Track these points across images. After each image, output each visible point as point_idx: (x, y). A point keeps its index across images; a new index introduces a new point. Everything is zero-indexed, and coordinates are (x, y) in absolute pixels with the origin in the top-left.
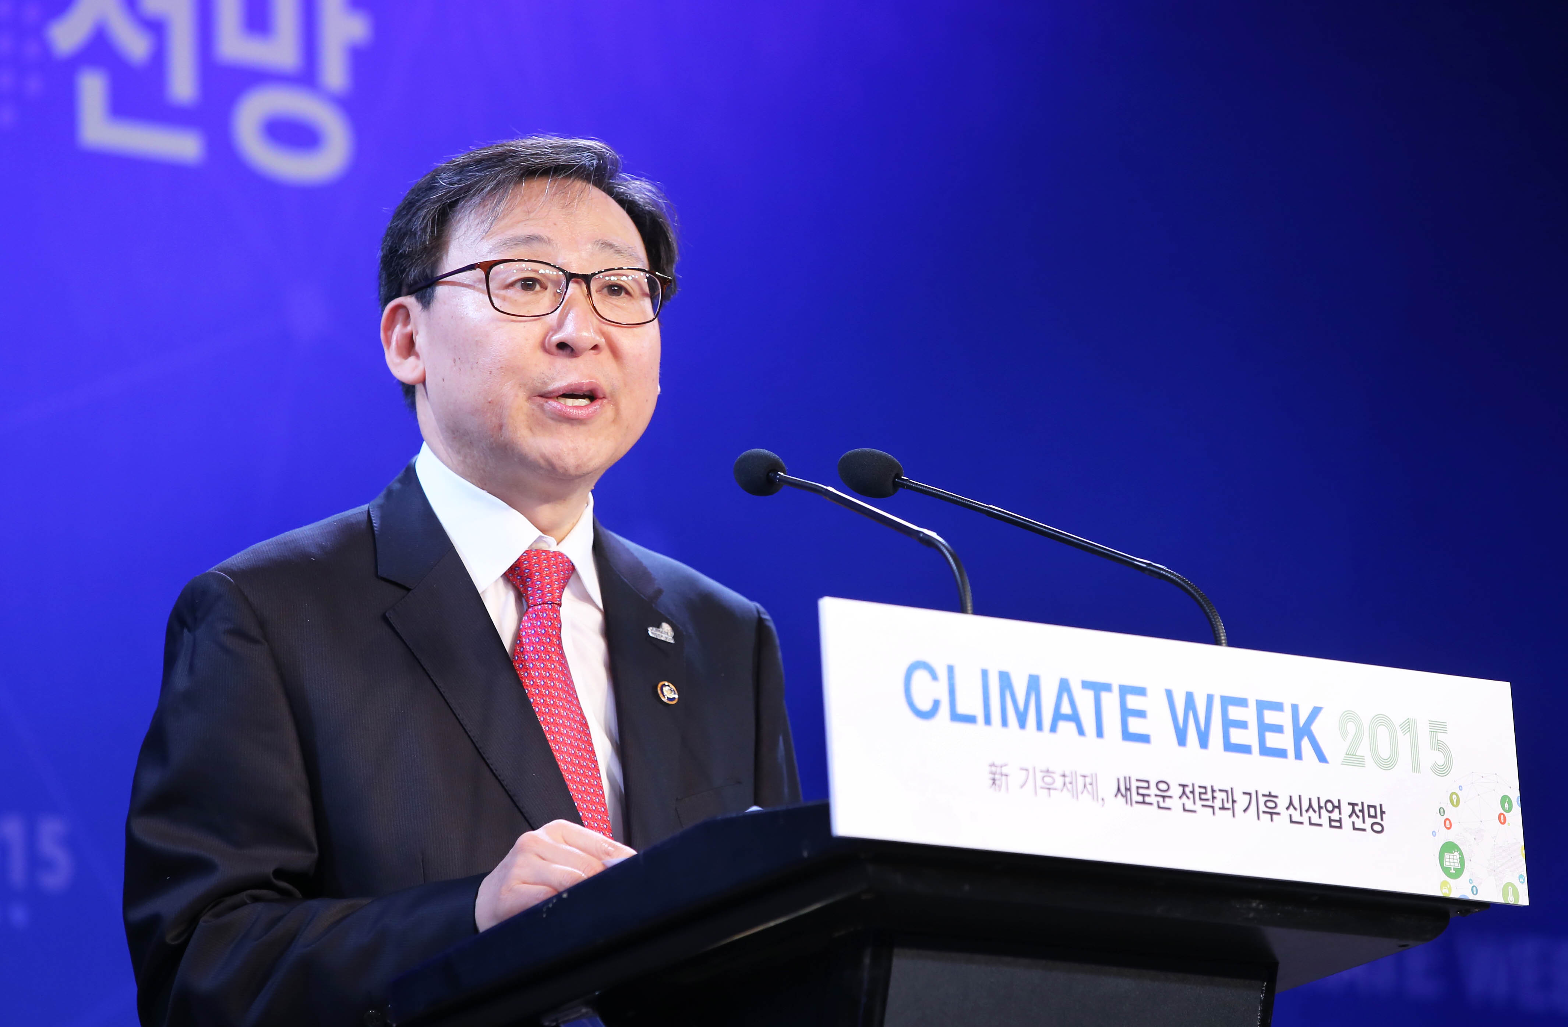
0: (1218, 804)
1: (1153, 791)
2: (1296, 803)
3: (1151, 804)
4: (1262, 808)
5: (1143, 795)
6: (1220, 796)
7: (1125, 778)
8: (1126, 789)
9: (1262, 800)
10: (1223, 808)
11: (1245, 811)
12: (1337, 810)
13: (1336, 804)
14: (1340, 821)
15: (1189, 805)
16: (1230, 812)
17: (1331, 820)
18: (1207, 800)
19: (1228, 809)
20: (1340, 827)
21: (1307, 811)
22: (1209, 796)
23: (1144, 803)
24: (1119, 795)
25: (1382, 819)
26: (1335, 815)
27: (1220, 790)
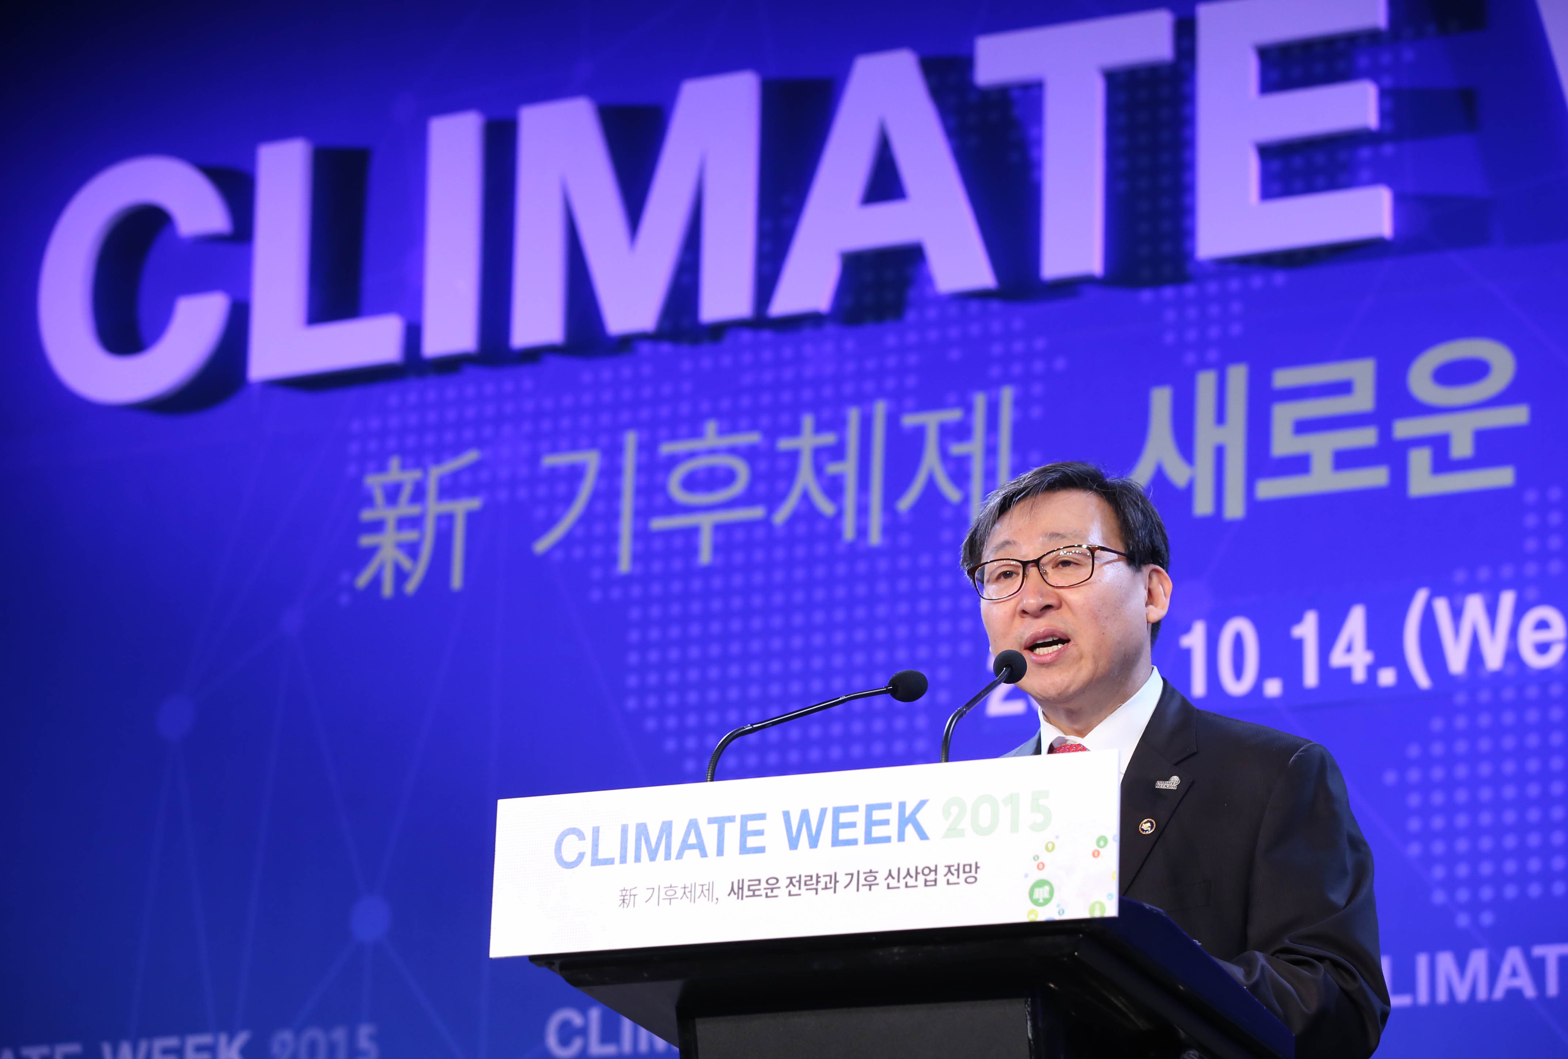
0: (821, 885)
1: (764, 885)
2: (895, 874)
3: (761, 895)
4: (862, 881)
5: (754, 891)
6: (823, 880)
7: (739, 881)
8: (739, 888)
9: (862, 877)
10: (826, 888)
11: (845, 887)
12: (933, 873)
13: (933, 868)
14: (935, 881)
15: (794, 890)
16: (833, 890)
17: (926, 881)
18: (813, 884)
19: (831, 888)
20: (935, 885)
21: (904, 878)
22: (814, 881)
23: (754, 895)
24: (732, 893)
25: (976, 872)
26: (932, 876)
27: (824, 876)
